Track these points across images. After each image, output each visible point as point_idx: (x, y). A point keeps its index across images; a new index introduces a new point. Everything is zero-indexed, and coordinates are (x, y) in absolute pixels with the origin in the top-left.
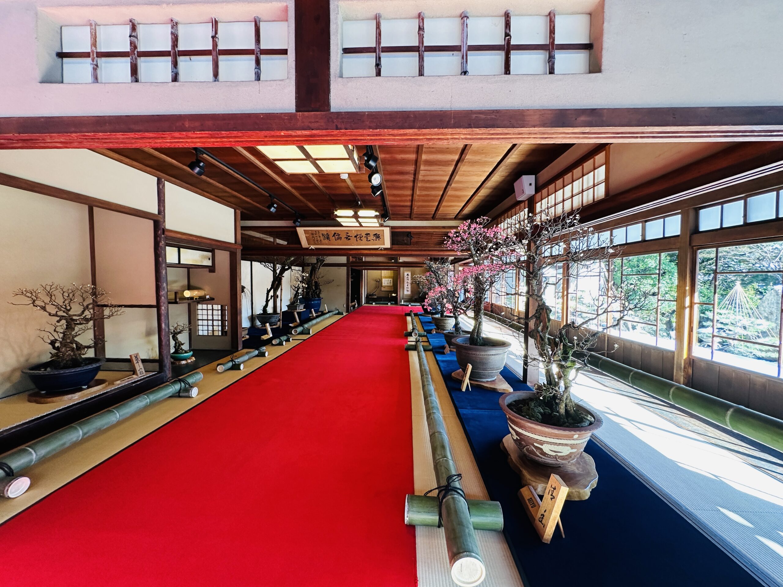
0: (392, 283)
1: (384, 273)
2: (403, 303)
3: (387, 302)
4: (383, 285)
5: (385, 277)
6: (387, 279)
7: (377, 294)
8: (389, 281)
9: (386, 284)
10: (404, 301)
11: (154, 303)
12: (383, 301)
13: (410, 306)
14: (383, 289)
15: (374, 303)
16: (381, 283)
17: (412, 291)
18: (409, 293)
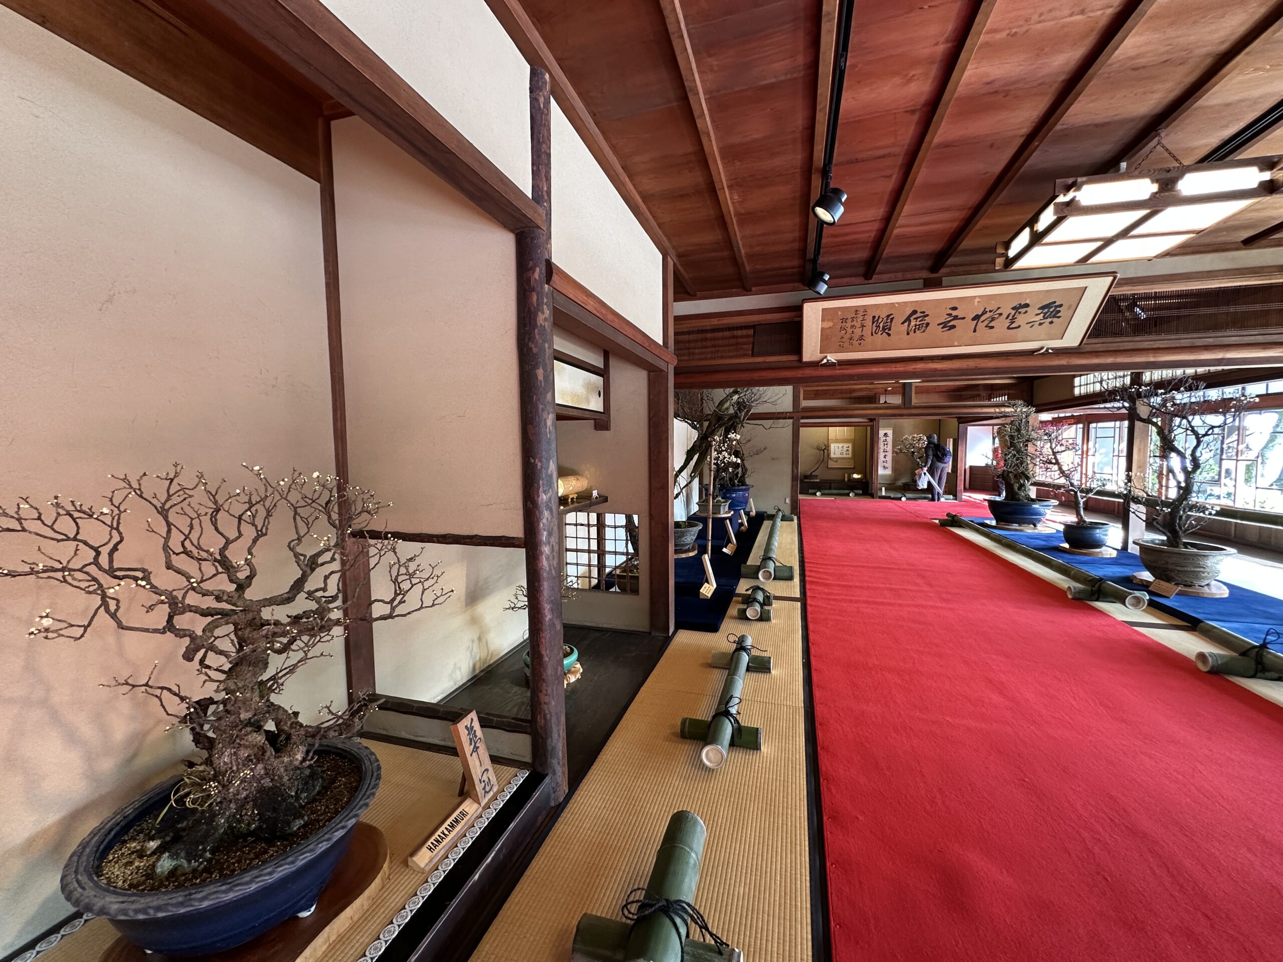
0: (850, 452)
1: (834, 432)
2: (884, 494)
3: (846, 491)
4: (832, 456)
5: (837, 441)
6: (840, 445)
7: (821, 475)
8: (845, 449)
9: (838, 455)
10: (886, 490)
11: (516, 530)
12: (835, 489)
13: (903, 499)
14: (831, 464)
15: (818, 494)
16: (829, 455)
17: (894, 469)
18: (889, 472)
